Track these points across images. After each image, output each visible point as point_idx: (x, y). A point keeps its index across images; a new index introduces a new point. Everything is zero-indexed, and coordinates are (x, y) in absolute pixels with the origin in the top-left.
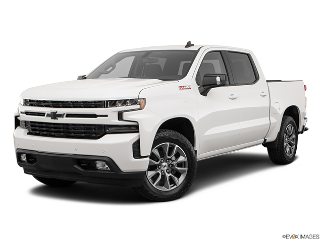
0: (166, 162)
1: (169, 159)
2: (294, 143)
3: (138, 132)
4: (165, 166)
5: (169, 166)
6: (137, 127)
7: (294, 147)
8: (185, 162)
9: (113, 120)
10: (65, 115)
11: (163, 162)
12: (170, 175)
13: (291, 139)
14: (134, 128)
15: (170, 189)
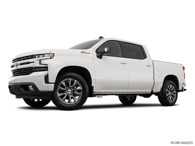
0: (70, 89)
1: (71, 88)
2: (175, 95)
3: (48, 70)
4: (69, 92)
5: (72, 91)
6: (47, 67)
7: (175, 97)
8: (81, 90)
9: (37, 64)
10: (20, 64)
11: (68, 89)
12: (72, 96)
13: (172, 93)
14: (46, 68)
15: (71, 104)
